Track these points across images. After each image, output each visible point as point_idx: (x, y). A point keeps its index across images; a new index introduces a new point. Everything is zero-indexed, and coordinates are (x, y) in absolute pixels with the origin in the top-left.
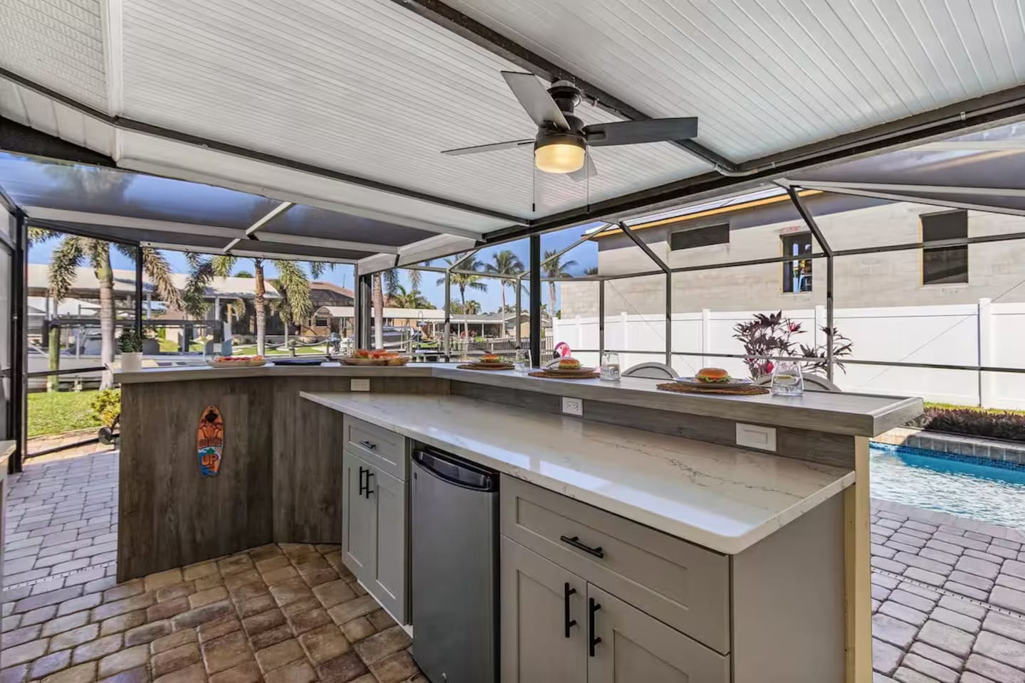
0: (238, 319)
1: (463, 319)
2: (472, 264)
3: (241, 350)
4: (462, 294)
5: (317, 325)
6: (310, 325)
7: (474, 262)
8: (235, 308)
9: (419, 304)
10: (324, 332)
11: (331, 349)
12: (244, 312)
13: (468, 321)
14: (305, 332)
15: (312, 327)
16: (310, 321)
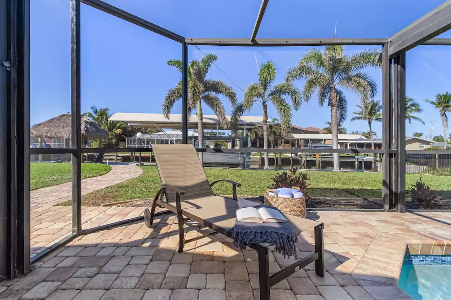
0: (252, 140)
1: (371, 141)
2: (377, 108)
3: (254, 154)
4: (370, 126)
5: (285, 144)
6: (282, 144)
7: (378, 106)
8: (251, 136)
9: (341, 132)
10: (289, 147)
11: (293, 155)
12: (255, 137)
13: (374, 142)
14: (280, 146)
15: (283, 145)
16: (282, 142)
